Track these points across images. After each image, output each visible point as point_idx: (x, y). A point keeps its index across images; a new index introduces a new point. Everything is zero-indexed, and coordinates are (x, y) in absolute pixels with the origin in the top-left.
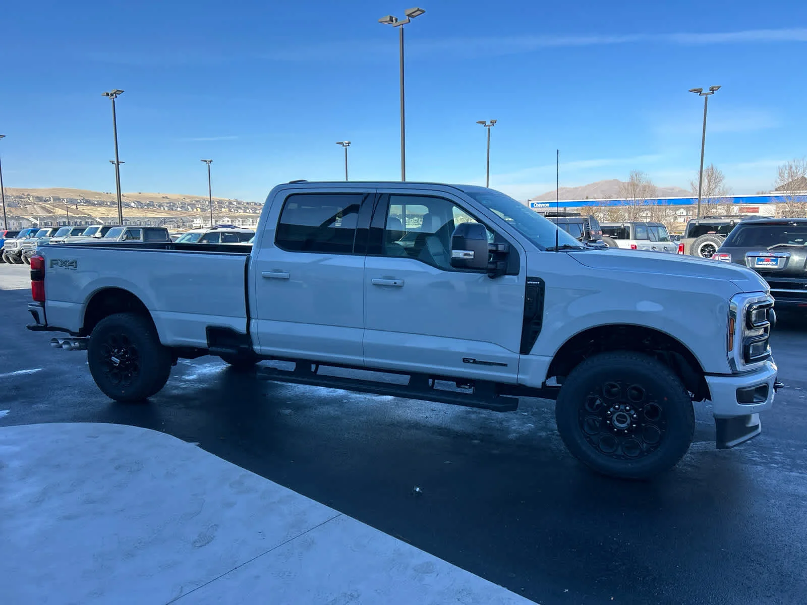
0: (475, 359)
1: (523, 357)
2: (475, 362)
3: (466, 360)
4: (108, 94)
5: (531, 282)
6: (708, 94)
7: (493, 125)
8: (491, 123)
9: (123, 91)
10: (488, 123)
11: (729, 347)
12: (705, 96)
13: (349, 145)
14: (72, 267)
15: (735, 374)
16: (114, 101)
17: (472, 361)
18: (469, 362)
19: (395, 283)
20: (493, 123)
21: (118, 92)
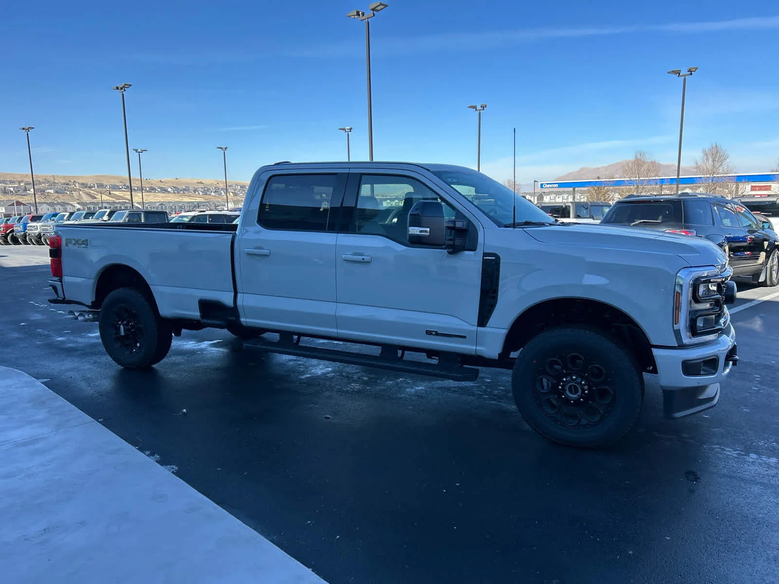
0: (436, 332)
1: (481, 329)
2: (437, 334)
3: (429, 333)
4: (117, 88)
5: (488, 258)
6: (687, 75)
7: (484, 109)
8: (482, 107)
9: (130, 85)
10: (479, 107)
11: (675, 321)
12: (683, 77)
13: (350, 131)
14: (84, 246)
15: (682, 346)
16: (123, 95)
17: (434, 333)
18: (431, 334)
19: (363, 259)
20: (483, 107)
21: (125, 86)
